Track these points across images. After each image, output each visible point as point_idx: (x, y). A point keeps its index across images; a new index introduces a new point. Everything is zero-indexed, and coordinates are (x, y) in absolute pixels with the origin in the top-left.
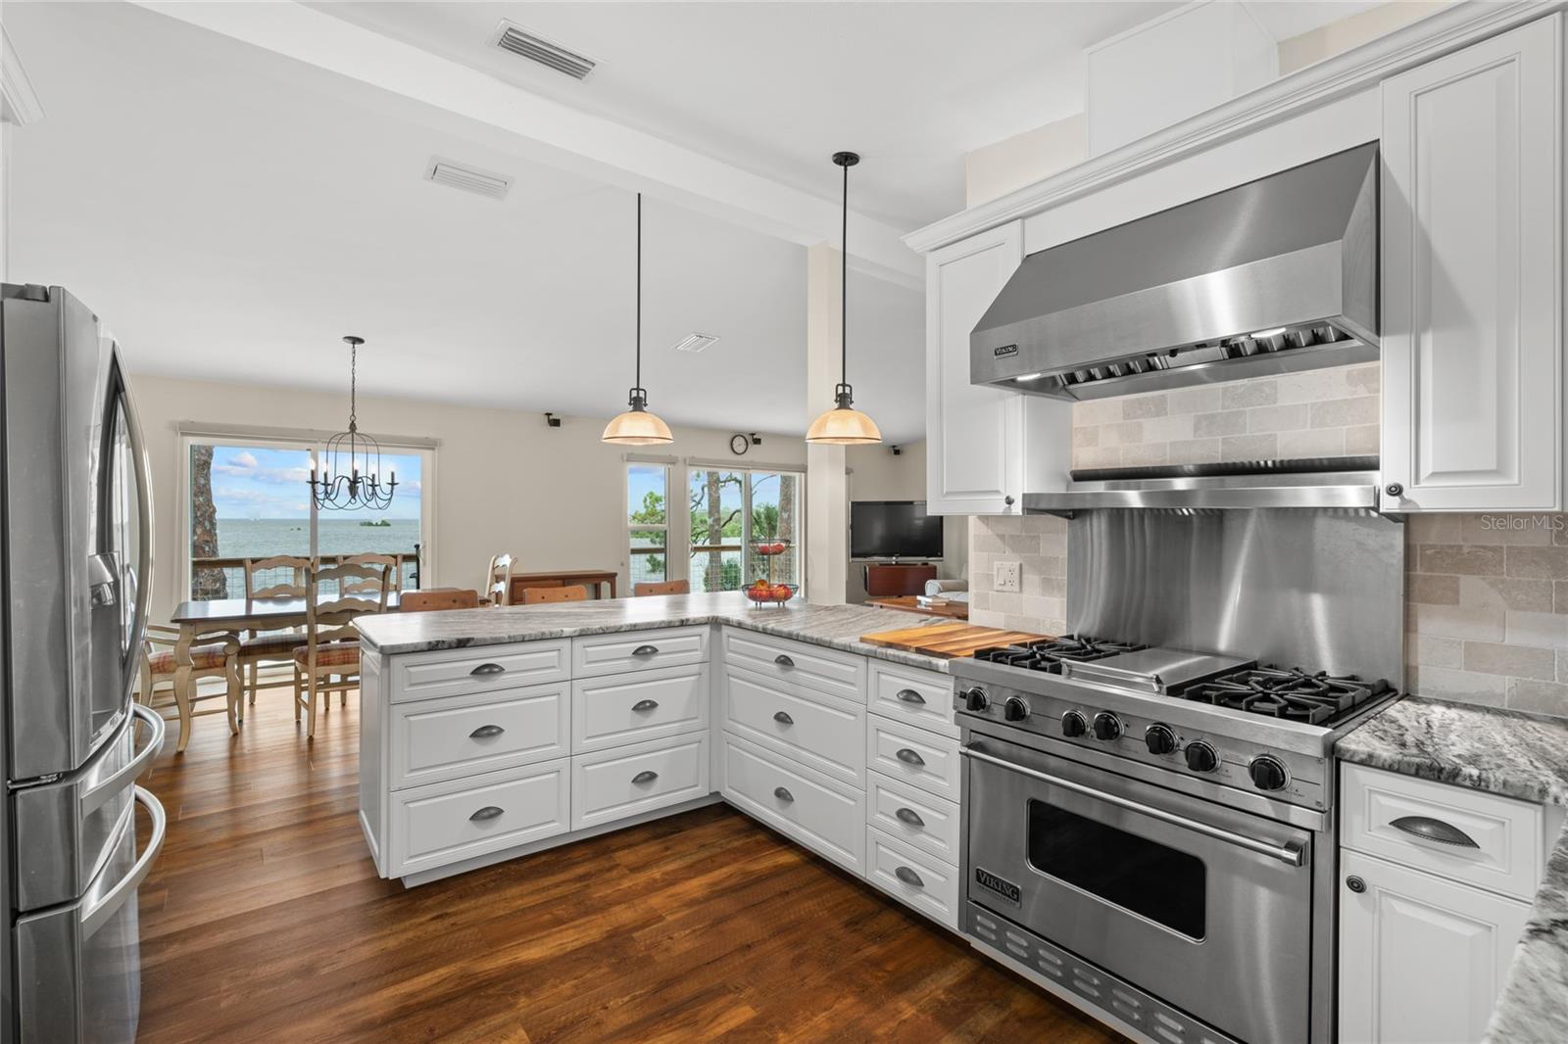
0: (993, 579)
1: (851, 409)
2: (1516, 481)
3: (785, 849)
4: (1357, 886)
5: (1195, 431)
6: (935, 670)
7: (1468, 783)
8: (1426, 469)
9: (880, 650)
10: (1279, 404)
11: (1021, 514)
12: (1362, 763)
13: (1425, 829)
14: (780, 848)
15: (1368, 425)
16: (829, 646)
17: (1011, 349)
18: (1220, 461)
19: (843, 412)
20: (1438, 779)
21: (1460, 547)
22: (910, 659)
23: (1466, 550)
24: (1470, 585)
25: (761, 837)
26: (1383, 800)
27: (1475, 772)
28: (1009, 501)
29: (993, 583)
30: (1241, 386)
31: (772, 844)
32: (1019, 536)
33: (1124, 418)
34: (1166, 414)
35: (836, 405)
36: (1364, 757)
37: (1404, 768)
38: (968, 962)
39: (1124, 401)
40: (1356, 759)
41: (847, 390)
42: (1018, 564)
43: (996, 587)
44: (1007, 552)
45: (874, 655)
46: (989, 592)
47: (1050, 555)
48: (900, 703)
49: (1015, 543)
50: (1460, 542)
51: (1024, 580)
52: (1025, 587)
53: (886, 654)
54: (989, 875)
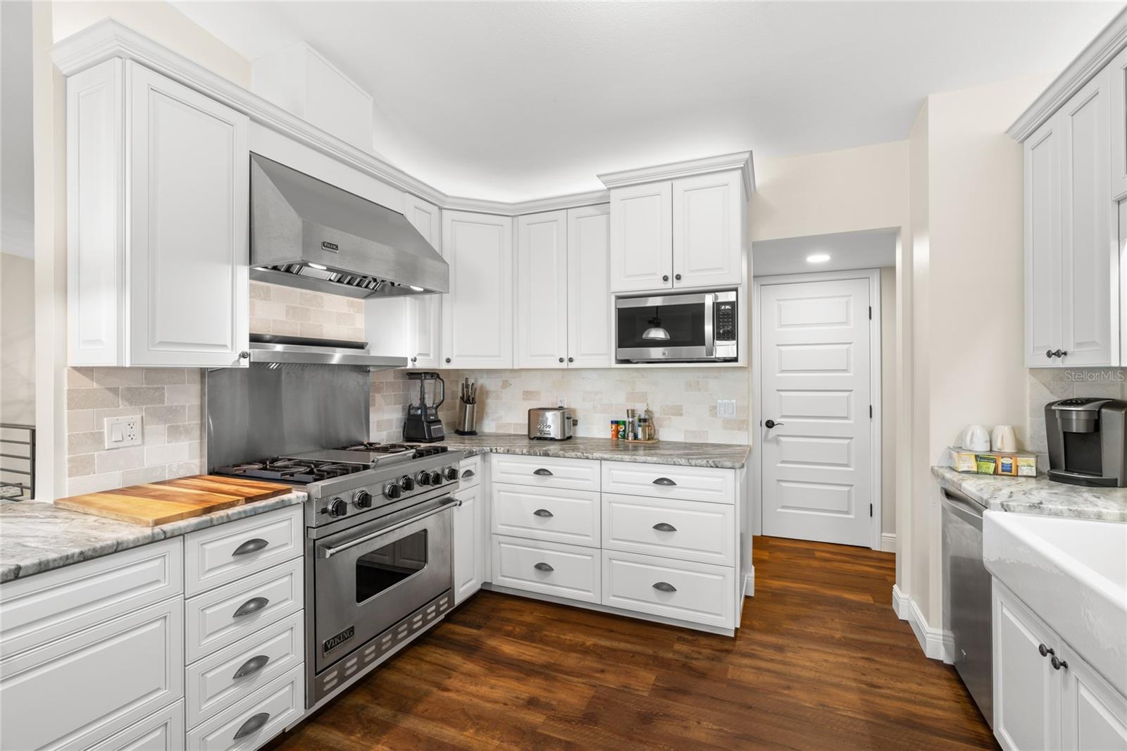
0: (102, 438)
2: (432, 358)
5: (287, 315)
7: (475, 454)
8: (417, 352)
13: (466, 475)
17: (334, 247)
20: (471, 456)
23: (377, 383)
24: (378, 398)
26: (461, 470)
28: (245, 356)
29: (102, 442)
32: (136, 388)
42: (139, 416)
43: (107, 446)
44: (122, 405)
45: (209, 525)
46: (96, 453)
47: (175, 404)
48: (234, 562)
49: (134, 397)
50: (375, 381)
51: (145, 431)
52: (147, 439)
53: (228, 515)
54: (333, 638)
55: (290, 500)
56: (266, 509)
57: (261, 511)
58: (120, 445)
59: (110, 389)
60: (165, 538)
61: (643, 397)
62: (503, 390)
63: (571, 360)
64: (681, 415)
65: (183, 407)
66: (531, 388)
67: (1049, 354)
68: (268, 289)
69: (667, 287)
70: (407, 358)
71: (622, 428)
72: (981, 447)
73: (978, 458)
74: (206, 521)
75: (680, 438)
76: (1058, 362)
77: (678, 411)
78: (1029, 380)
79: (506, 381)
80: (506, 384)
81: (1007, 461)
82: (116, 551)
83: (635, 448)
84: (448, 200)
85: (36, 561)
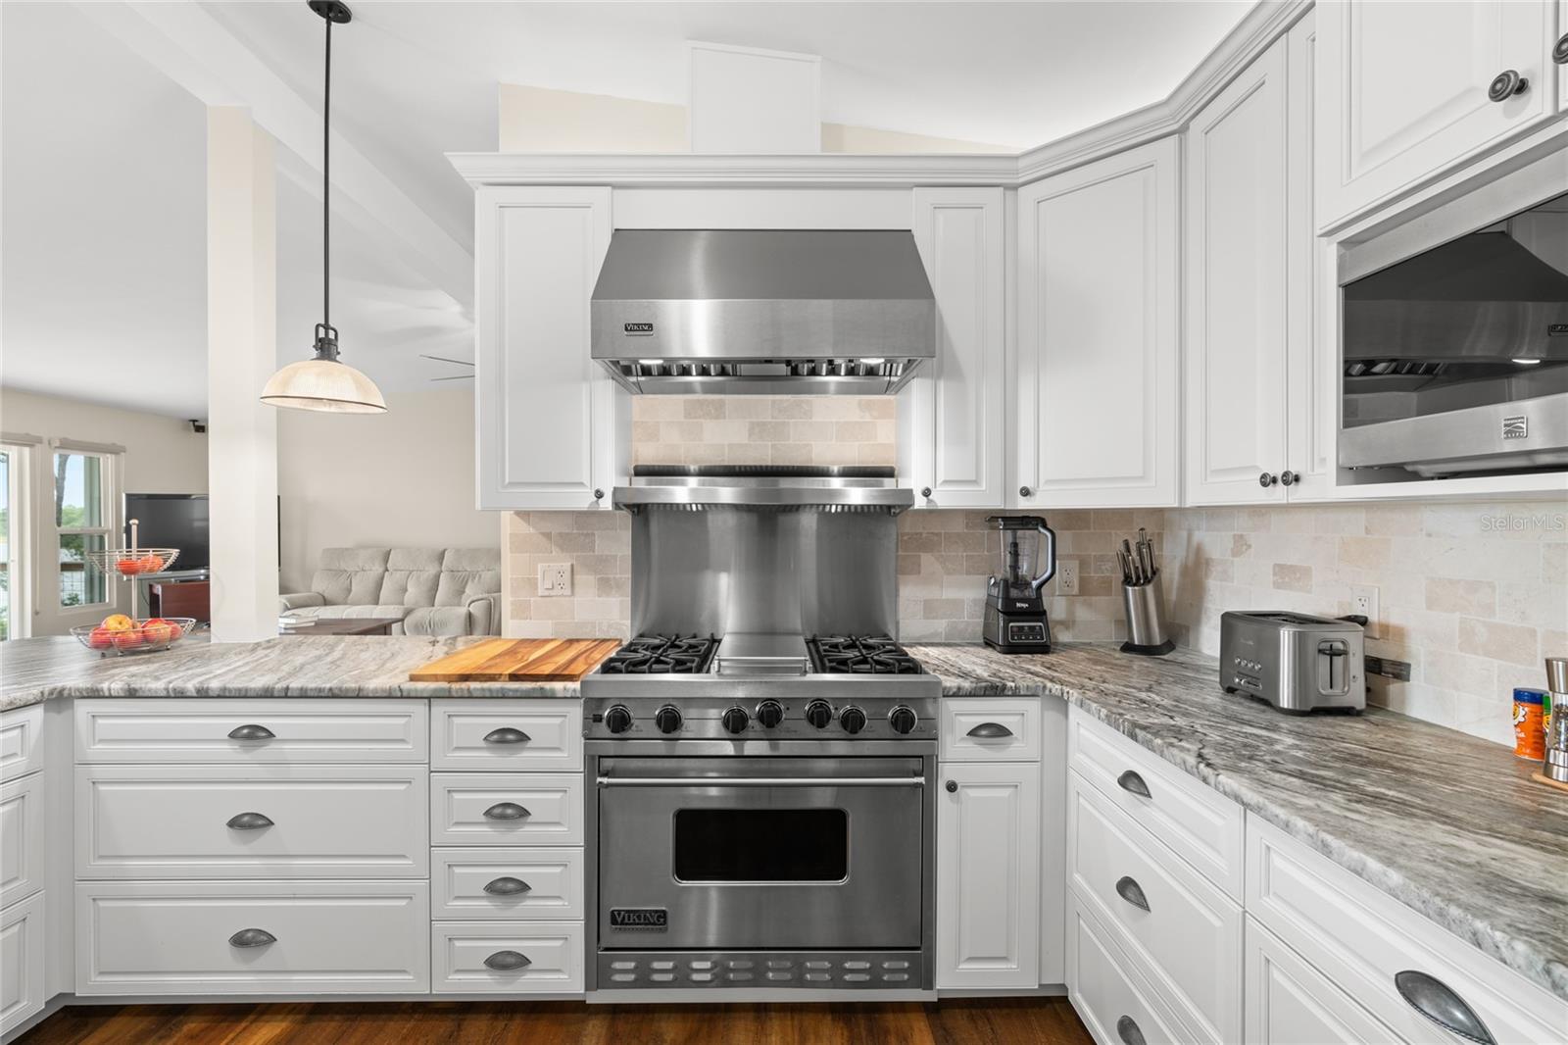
0: (536, 584)
1: (337, 361)
2: (984, 488)
3: (255, 1021)
4: (952, 787)
5: (750, 435)
6: (551, 697)
7: (1010, 693)
8: (941, 478)
9: (455, 686)
10: (814, 419)
11: (611, 509)
12: (955, 695)
13: (984, 733)
14: (244, 1025)
15: (871, 443)
16: (359, 695)
17: (646, 328)
18: (769, 464)
19: (326, 363)
20: (995, 695)
21: (921, 534)
22: (510, 690)
23: (924, 535)
24: (927, 560)
25: (192, 1026)
26: (963, 719)
27: (1013, 684)
28: (599, 495)
29: (536, 589)
30: (787, 400)
31: (224, 1025)
32: (568, 534)
33: (685, 417)
34: (725, 418)
35: (315, 353)
36: (955, 690)
37: (978, 692)
38: (595, 1022)
39: (685, 401)
40: (951, 693)
41: (332, 335)
42: (570, 564)
43: (540, 592)
44: (555, 551)
45: (447, 694)
46: (532, 599)
47: (607, 553)
48: (488, 749)
49: (565, 542)
50: (921, 530)
51: (576, 582)
52: (577, 589)
53: (468, 689)
54: (627, 911)
55: (552, 690)
56: (519, 695)
57: (511, 694)
58: (552, 593)
59: (543, 534)
60: (402, 697)
62: (1235, 559)
63: (1289, 479)
65: (615, 557)
66: (1292, 559)
68: (722, 404)
70: (911, 491)
74: (443, 690)
79: (1241, 536)
80: (1240, 544)
82: (358, 697)
84: (1022, 163)
85: (299, 686)
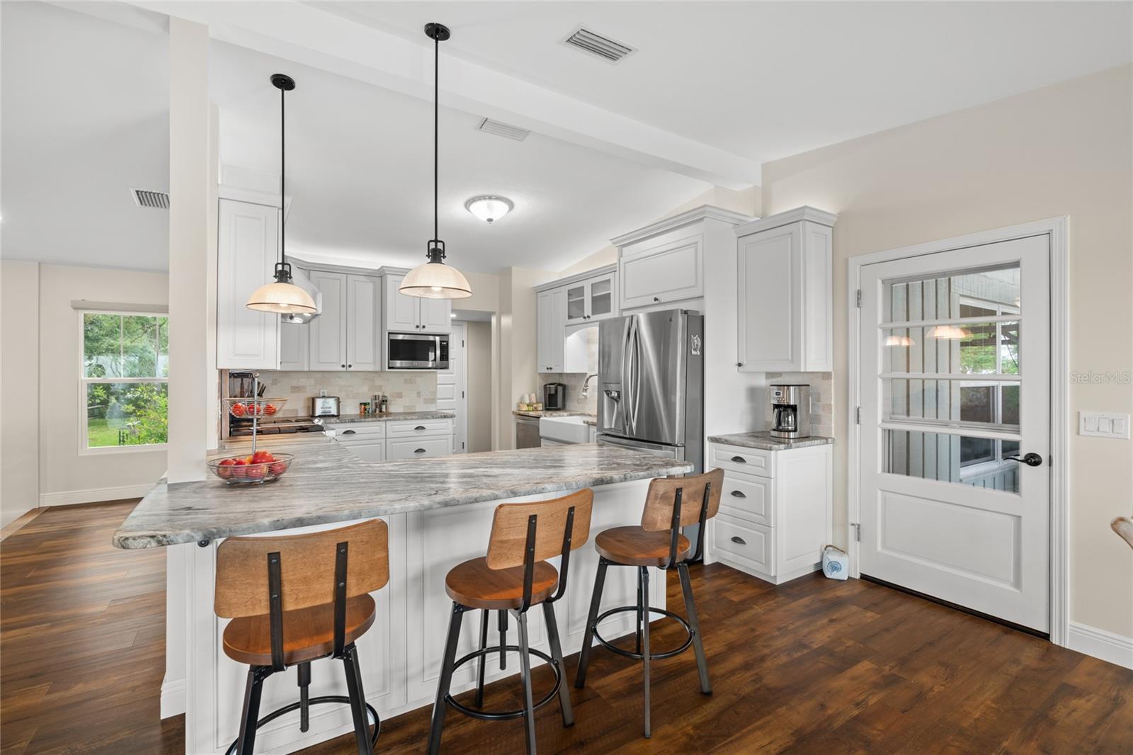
61: (380, 388)
63: (350, 366)
64: (402, 397)
67: (548, 369)
69: (418, 331)
71: (367, 407)
72: (528, 402)
73: (528, 405)
75: (401, 410)
76: (549, 371)
77: (400, 395)
78: (538, 377)
81: (535, 405)
83: (381, 416)
